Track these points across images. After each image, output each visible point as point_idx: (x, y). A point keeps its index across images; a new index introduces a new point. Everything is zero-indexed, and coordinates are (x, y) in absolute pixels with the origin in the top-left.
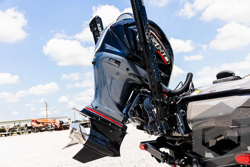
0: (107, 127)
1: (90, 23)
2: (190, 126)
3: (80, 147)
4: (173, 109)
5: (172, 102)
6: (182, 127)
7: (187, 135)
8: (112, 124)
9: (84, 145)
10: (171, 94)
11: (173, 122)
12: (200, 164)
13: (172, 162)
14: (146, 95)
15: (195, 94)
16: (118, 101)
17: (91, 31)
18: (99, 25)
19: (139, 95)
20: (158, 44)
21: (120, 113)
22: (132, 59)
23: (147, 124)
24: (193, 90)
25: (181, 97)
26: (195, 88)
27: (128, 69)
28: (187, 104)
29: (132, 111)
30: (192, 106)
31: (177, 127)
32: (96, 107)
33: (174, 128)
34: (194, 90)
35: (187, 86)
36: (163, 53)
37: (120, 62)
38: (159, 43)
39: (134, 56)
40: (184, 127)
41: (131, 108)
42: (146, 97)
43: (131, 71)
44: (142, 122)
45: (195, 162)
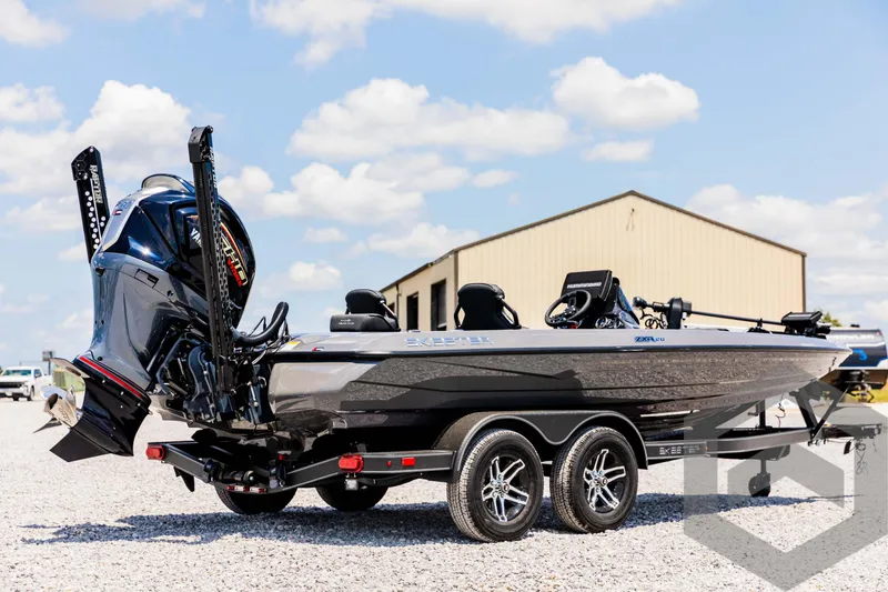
0: (114, 395)
1: (74, 162)
2: (273, 407)
3: (62, 432)
4: (244, 373)
5: (246, 362)
6: (256, 408)
7: (263, 427)
8: (127, 393)
9: (72, 428)
10: (244, 342)
11: (241, 400)
12: (282, 478)
13: (229, 477)
14: (193, 340)
15: (288, 348)
16: (142, 348)
18: (93, 168)
19: (180, 339)
20: (229, 247)
21: (142, 370)
22: (178, 275)
23: (191, 398)
24: (286, 340)
25: (263, 350)
26: (290, 333)
27: (169, 293)
28: (272, 367)
29: (163, 370)
30: (279, 369)
31: (247, 407)
32: (101, 359)
33: (242, 409)
34: (287, 340)
35: (276, 328)
36: (237, 263)
37: (157, 280)
38: (232, 245)
39: (182, 268)
40: (260, 409)
41: (163, 365)
42: (193, 346)
43: (175, 298)
44: (178, 393)
45: (274, 475)
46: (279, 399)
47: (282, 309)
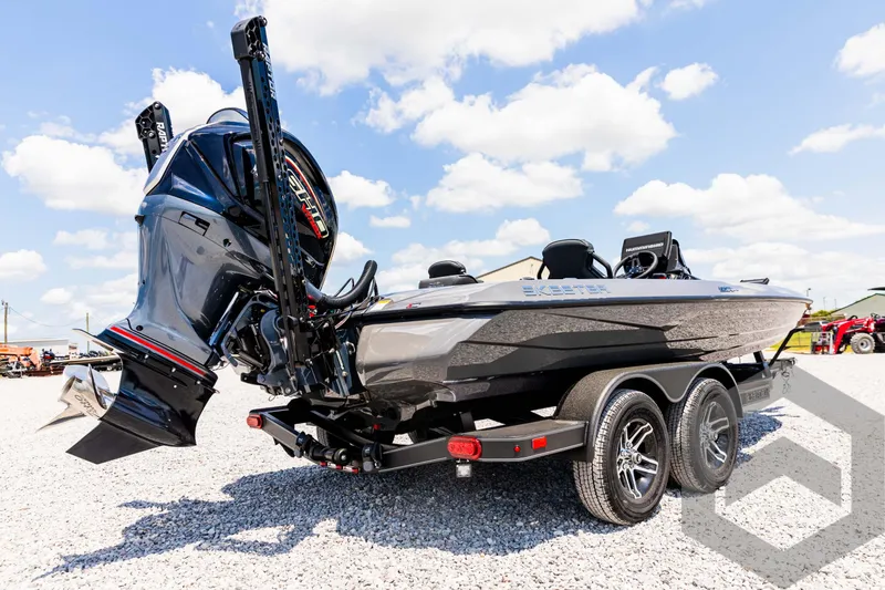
0: (166, 375)
1: (139, 119)
2: (363, 378)
3: (90, 424)
4: (328, 339)
5: (326, 325)
6: (345, 378)
7: (356, 397)
8: (180, 370)
9: (101, 419)
10: (326, 305)
11: (325, 368)
12: (378, 458)
13: (320, 455)
14: (268, 304)
15: (378, 307)
16: (198, 314)
17: (140, 137)
18: (161, 126)
19: (250, 303)
20: (303, 191)
21: (201, 343)
22: (240, 221)
23: (267, 371)
24: (375, 300)
25: (348, 313)
26: (380, 294)
27: (226, 242)
28: (361, 330)
29: (231, 339)
30: (369, 333)
31: (333, 378)
32: (140, 328)
33: (327, 380)
34: (377, 300)
35: (365, 290)
36: (314, 211)
37: (208, 224)
38: (306, 187)
39: (243, 213)
40: (350, 378)
41: (229, 333)
42: (267, 309)
43: (235, 247)
44: (254, 366)
45: (368, 455)
46: (369, 368)
47: (371, 267)
